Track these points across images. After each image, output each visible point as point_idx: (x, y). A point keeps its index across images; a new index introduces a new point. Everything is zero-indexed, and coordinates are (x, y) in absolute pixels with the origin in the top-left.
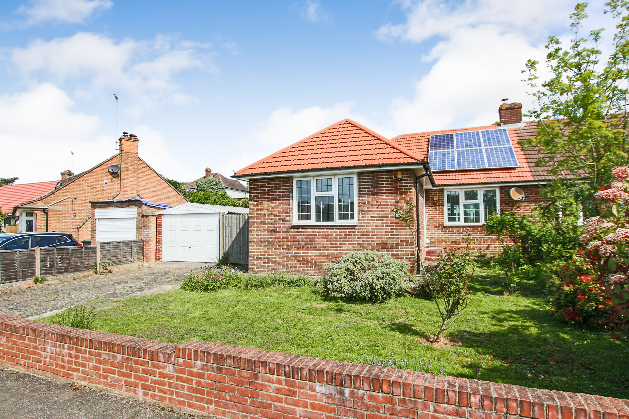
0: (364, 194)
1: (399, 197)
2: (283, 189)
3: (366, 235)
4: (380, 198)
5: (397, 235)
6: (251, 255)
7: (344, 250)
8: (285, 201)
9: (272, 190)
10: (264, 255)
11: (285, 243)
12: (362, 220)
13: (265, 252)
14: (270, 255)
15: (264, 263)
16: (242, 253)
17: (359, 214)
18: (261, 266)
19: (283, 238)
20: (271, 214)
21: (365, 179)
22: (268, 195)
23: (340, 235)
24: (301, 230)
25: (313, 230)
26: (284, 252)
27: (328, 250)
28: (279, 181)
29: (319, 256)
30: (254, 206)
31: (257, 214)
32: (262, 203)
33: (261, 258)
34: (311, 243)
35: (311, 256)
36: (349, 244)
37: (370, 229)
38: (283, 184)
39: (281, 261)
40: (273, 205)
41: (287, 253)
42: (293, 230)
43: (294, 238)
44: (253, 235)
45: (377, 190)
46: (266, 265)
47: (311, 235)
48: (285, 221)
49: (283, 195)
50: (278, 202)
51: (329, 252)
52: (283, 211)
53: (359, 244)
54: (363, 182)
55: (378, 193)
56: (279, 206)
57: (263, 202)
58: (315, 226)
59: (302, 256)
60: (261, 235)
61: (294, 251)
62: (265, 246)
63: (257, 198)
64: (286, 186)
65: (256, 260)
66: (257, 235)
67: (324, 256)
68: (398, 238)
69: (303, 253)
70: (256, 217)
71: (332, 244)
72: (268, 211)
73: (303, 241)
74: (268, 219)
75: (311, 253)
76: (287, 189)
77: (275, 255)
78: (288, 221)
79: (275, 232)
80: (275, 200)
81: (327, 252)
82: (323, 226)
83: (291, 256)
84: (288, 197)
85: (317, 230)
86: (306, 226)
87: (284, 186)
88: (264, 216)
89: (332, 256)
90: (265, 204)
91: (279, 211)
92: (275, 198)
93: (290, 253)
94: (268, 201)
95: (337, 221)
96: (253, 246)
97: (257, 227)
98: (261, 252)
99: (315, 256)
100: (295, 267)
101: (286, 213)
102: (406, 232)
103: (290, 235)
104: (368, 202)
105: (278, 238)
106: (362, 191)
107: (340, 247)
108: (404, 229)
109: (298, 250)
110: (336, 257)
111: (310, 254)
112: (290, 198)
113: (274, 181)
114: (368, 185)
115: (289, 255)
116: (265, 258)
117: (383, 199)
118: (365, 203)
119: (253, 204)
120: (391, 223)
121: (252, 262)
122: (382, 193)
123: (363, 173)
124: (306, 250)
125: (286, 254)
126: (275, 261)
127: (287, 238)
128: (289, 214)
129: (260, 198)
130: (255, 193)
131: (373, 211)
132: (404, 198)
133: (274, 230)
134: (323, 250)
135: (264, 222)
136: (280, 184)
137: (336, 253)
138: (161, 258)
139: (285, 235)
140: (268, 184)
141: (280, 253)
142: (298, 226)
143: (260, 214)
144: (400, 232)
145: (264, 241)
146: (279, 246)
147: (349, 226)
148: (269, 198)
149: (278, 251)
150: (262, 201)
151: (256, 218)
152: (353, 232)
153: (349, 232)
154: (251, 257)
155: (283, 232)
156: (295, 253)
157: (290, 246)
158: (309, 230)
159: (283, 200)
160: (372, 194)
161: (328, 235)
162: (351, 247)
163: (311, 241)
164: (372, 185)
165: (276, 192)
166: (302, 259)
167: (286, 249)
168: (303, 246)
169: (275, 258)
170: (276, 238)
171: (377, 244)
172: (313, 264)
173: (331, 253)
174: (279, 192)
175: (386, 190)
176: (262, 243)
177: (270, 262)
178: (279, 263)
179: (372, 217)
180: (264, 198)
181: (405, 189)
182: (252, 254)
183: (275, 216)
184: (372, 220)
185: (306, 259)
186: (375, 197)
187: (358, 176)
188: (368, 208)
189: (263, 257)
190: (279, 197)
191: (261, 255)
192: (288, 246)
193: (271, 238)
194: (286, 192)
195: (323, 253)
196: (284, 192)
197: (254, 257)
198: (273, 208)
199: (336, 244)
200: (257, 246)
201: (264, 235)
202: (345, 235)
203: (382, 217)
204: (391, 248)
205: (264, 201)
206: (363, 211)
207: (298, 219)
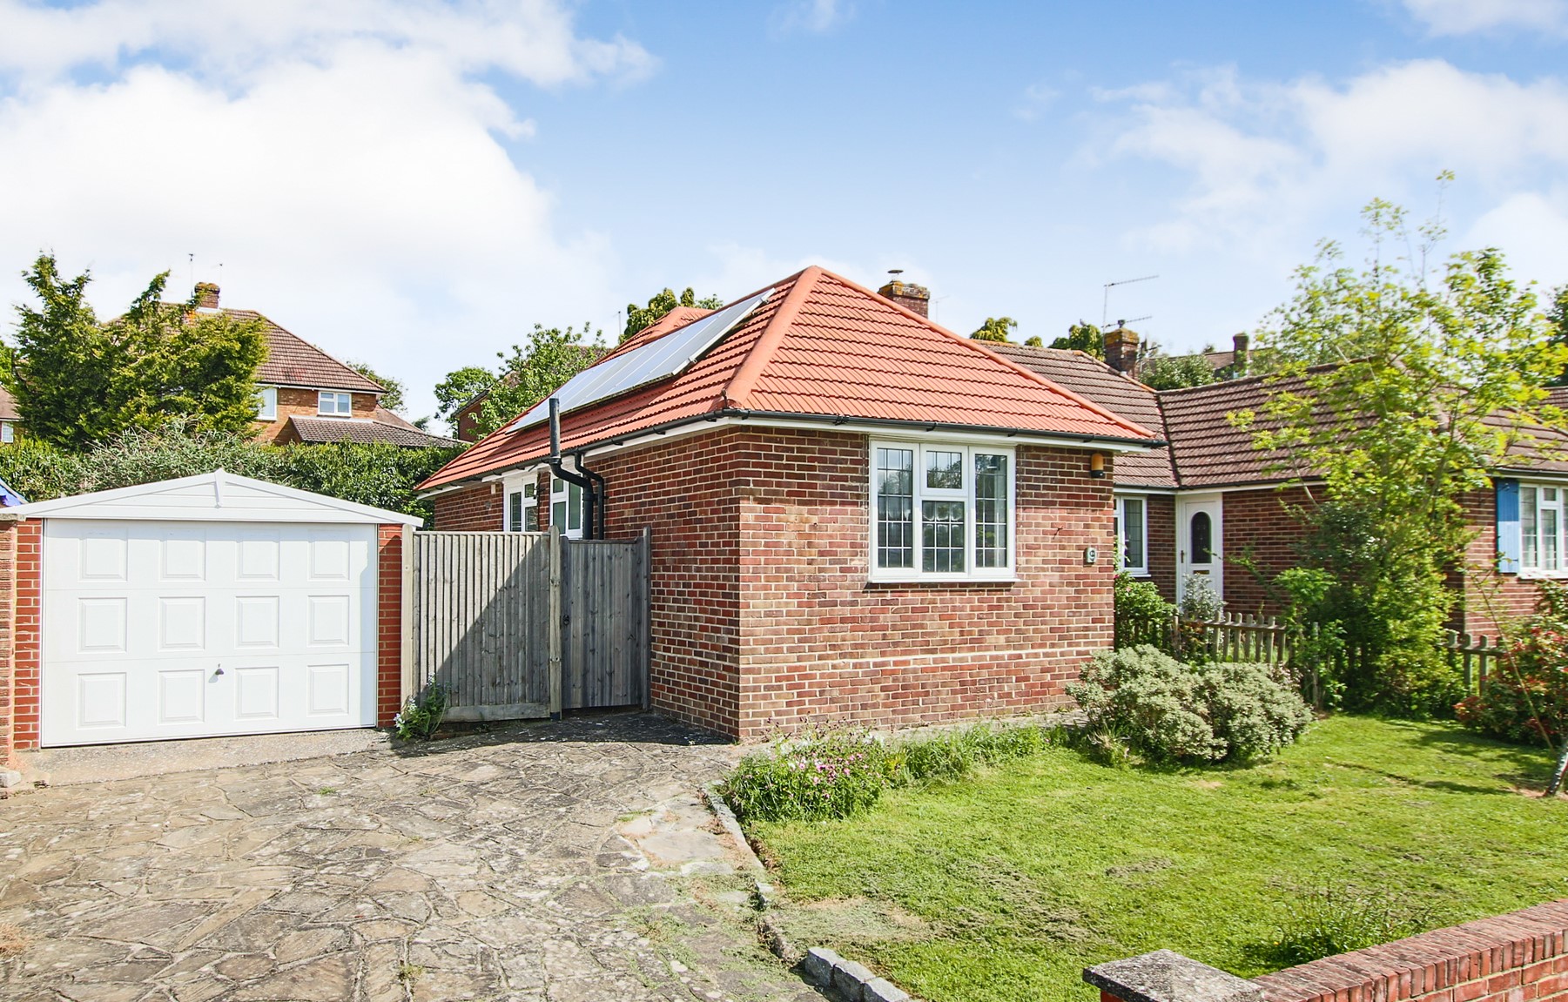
0: (1028, 502)
1: (1090, 515)
2: (842, 470)
3: (1032, 607)
4: (1057, 514)
5: (1085, 606)
6: (746, 680)
7: (988, 648)
8: (849, 508)
9: (813, 468)
10: (788, 678)
11: (847, 636)
12: (1026, 569)
13: (790, 669)
14: (806, 677)
15: (789, 704)
16: (506, 682)
17: (1017, 554)
18: (778, 713)
19: (843, 620)
20: (810, 545)
21: (1029, 464)
22: (800, 485)
23: (980, 608)
24: (889, 596)
25: (918, 597)
26: (846, 665)
27: (953, 650)
28: (833, 444)
29: (934, 670)
30: (757, 518)
31: (767, 545)
32: (784, 511)
33: (780, 688)
34: (913, 636)
35: (915, 671)
36: (998, 632)
37: (1038, 592)
38: (843, 453)
39: (836, 693)
40: (815, 519)
41: (855, 666)
42: (869, 597)
43: (873, 620)
44: (752, 615)
45: (1053, 496)
46: (795, 708)
47: (914, 610)
48: (849, 570)
49: (843, 487)
50: (828, 508)
51: (957, 655)
52: (844, 537)
53: (1018, 631)
54: (1029, 472)
55: (1053, 503)
56: (835, 522)
57: (787, 507)
58: (923, 585)
59: (893, 672)
60: (778, 614)
61: (872, 660)
62: (791, 650)
63: (766, 492)
64: (853, 462)
65: (765, 697)
66: (768, 614)
67: (944, 669)
68: (1087, 614)
69: (896, 663)
70: (765, 553)
71: (962, 633)
72: (801, 535)
73: (894, 628)
74: (799, 562)
75: (917, 661)
76: (855, 470)
77: (822, 676)
78: (856, 570)
79: (821, 605)
80: (822, 503)
81: (950, 656)
82: (942, 585)
83: (865, 674)
84: (858, 496)
85: (930, 596)
86: (904, 585)
87: (845, 461)
88: (789, 553)
89: (962, 668)
90: (794, 513)
91: (831, 536)
92: (822, 495)
93: (860, 665)
94: (801, 503)
95: (973, 573)
96: (753, 652)
97: (765, 588)
98: (778, 670)
99: (923, 670)
100: (875, 706)
101: (853, 545)
102: (1102, 599)
103: (862, 611)
104: (1038, 525)
105: (829, 621)
106: (1024, 495)
107: (977, 642)
108: (1099, 592)
109: (883, 654)
110: (970, 668)
111: (912, 666)
112: (860, 499)
113: (819, 443)
114: (1037, 480)
115: (860, 670)
116: (790, 687)
117: (1062, 518)
118: (1030, 525)
119: (752, 510)
120: (1077, 577)
121: (752, 706)
122: (1062, 504)
123: (1028, 448)
124: (904, 653)
125: (850, 670)
126: (822, 693)
127: (853, 620)
128: (858, 548)
129: (776, 493)
130: (758, 474)
131: (1045, 547)
132: (1098, 519)
133: (815, 596)
134: (942, 651)
135: (787, 570)
136: (834, 452)
137: (973, 659)
138: (35, 736)
139: (847, 611)
140: (800, 450)
141: (834, 667)
142: (884, 586)
143: (777, 544)
144: (1092, 599)
145: (789, 632)
146: (833, 647)
147: (998, 584)
148: (803, 494)
149: (830, 662)
150: (781, 501)
151: (762, 558)
152: (1008, 600)
153: (999, 600)
154: (746, 689)
155: (843, 604)
156: (875, 665)
157: (862, 646)
158: (909, 596)
159: (843, 504)
160: (1045, 503)
161: (954, 608)
162: (1002, 639)
163: (914, 627)
164: (1044, 480)
165: (824, 477)
166: (894, 681)
167: (852, 656)
168: (896, 644)
169: (820, 685)
170: (824, 621)
171: (1052, 630)
172: (918, 695)
173: (961, 660)
174: (832, 478)
175: (1069, 496)
176: (782, 641)
177: (807, 699)
178: (833, 701)
179: (1044, 562)
180: (789, 494)
181: (1101, 498)
182: (751, 676)
183: (821, 554)
184: (1043, 570)
185: (904, 680)
186: (1049, 513)
187: (1018, 456)
188: (1036, 539)
189: (784, 683)
190: (833, 495)
191: (778, 679)
192: (856, 646)
193: (809, 622)
194: (853, 479)
195: (943, 660)
196: (845, 479)
197: (756, 689)
198: (814, 526)
199: (970, 633)
200: (767, 651)
201: (789, 614)
202: (991, 608)
203: (1061, 562)
204: (1077, 637)
205: (788, 502)
206: (1028, 547)
207: (882, 563)
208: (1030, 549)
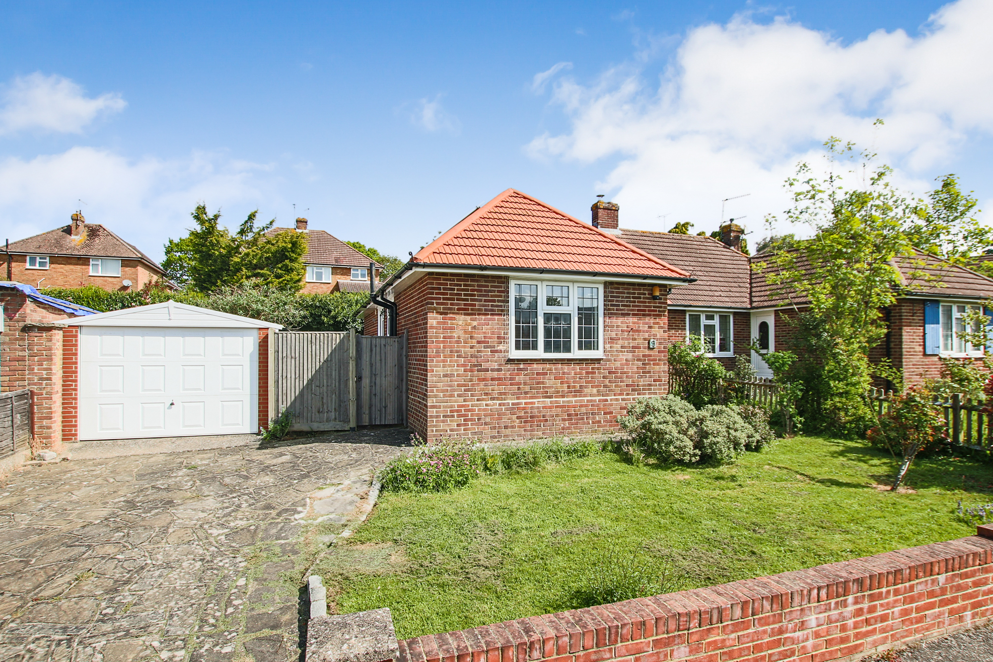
0: (612, 314)
1: (652, 321)
2: (492, 296)
3: (614, 373)
4: (631, 320)
5: (649, 372)
6: (431, 412)
7: (585, 396)
8: (496, 317)
9: (474, 295)
10: (457, 411)
11: (497, 389)
12: (609, 351)
13: (459, 406)
14: (469, 410)
15: (458, 425)
16: (326, 410)
17: (605, 343)
18: (451, 430)
19: (493, 379)
20: (472, 338)
21: (613, 292)
22: (465, 305)
23: (580, 373)
24: (522, 366)
25: (541, 366)
26: (495, 404)
27: (563, 396)
28: (486, 282)
29: (550, 407)
30: (438, 323)
31: (444, 337)
32: (454, 319)
33: (453, 416)
34: (537, 387)
35: (538, 408)
36: (592, 387)
37: (618, 364)
38: (492, 286)
39: (488, 420)
40: (475, 323)
41: (500, 405)
42: (509, 366)
43: (511, 379)
44: (436, 376)
45: (628, 310)
46: (462, 428)
47: (538, 374)
48: (497, 351)
49: (492, 306)
50: (483, 317)
51: (565, 399)
52: (493, 333)
53: (605, 386)
54: (612, 297)
55: (629, 314)
56: (487, 325)
57: (457, 317)
58: (544, 360)
59: (524, 408)
60: (452, 375)
61: (511, 402)
62: (459, 396)
63: (444, 309)
64: (498, 291)
65: (443, 421)
66: (445, 376)
67: (557, 407)
68: (650, 377)
69: (526, 403)
70: (443, 342)
71: (569, 387)
72: (466, 332)
73: (525, 384)
74: (465, 347)
75: (539, 402)
76: (501, 296)
77: (479, 410)
78: (501, 351)
79: (478, 371)
80: (479, 314)
81: (562, 399)
82: (556, 360)
83: (507, 409)
84: (502, 311)
85: (548, 366)
86: (531, 360)
87: (494, 291)
88: (458, 342)
89: (568, 406)
90: (461, 319)
91: (485, 333)
92: (479, 310)
93: (504, 404)
94: (465, 314)
95: (576, 353)
96: (436, 396)
97: (444, 361)
98: (452, 406)
99: (544, 407)
100: (513, 427)
101: (499, 338)
102: (660, 368)
103: (505, 374)
104: (618, 326)
105: (484, 380)
106: (609, 309)
107: (579, 392)
108: (658, 364)
109: (518, 398)
110: (574, 407)
111: (536, 405)
112: (504, 312)
113: (477, 281)
114: (617, 301)
115: (503, 407)
116: (459, 416)
117: (634, 323)
118: (613, 326)
119: (435, 318)
120: (644, 356)
121: (434, 426)
122: (634, 315)
123: (611, 283)
124: (531, 398)
125: (497, 407)
126: (479, 419)
127: (499, 379)
128: (502, 339)
129: (450, 309)
130: (440, 299)
131: (623, 339)
132: (658, 323)
133: (475, 366)
134: (556, 397)
135: (457, 351)
136: (487, 286)
137: (576, 401)
138: (76, 435)
139: (495, 374)
140: (465, 285)
141: (487, 405)
142: (519, 360)
143: (450, 337)
144: (654, 368)
145: (458, 385)
146: (486, 394)
147: (592, 360)
148: (468, 309)
149: (484, 403)
150: (453, 313)
151: (442, 345)
152: (598, 369)
153: (593, 369)
154: (431, 417)
155: (492, 370)
156: (513, 404)
157: (505, 394)
158: (535, 366)
159: (492, 315)
160: (622, 314)
161: (564, 373)
162: (595, 391)
163: (538, 383)
164: (622, 301)
165: (481, 300)
166: (525, 413)
167: (498, 399)
168: (526, 393)
169: (478, 415)
170: (479, 380)
171: (627, 386)
172: (540, 421)
173: (568, 402)
174: (485, 301)
175: (638, 310)
176: (455, 390)
177: (470, 423)
178: (486, 424)
179: (622, 347)
180: (458, 309)
181: (659, 311)
182: (435, 410)
183: (479, 342)
184: (622, 352)
185: (531, 412)
186: (626, 319)
187: (605, 288)
188: (616, 335)
189: (455, 414)
190: (486, 310)
191: (451, 411)
192: (501, 394)
193: (471, 380)
194: (499, 301)
195: (556, 402)
196: (494, 301)
197: (437, 417)
198: (474, 327)
199: (574, 387)
200: (444, 396)
201: (458, 375)
202: (587, 373)
203: (633, 347)
204: (644, 389)
205: (458, 314)
206: (611, 339)
207: (517, 347)
208: (612, 340)
